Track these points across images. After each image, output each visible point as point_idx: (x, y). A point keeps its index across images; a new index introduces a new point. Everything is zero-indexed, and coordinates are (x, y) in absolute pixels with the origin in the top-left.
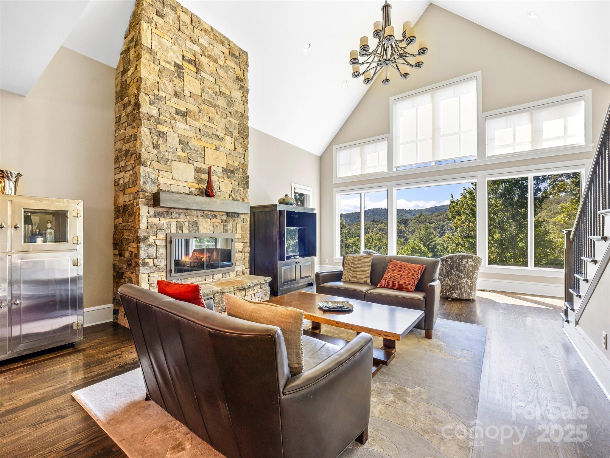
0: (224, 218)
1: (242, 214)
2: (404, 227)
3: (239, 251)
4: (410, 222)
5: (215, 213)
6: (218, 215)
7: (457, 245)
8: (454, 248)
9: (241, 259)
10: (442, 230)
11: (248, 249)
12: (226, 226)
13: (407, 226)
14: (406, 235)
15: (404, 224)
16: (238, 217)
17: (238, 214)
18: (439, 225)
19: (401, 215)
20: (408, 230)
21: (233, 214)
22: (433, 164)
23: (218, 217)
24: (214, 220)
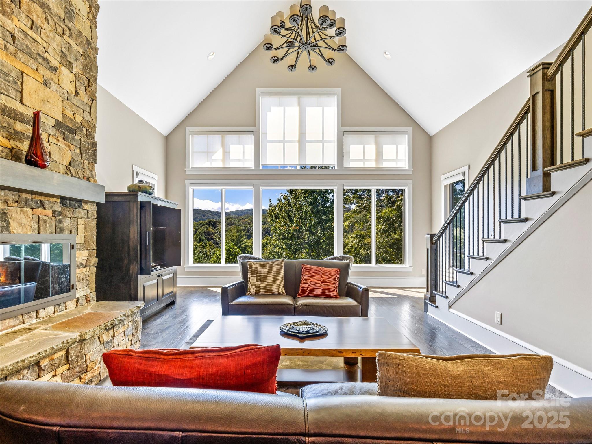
0: (58, 208)
1: (87, 202)
2: (213, 229)
3: (81, 264)
4: (218, 224)
5: (40, 198)
6: (48, 202)
7: (275, 247)
8: (272, 249)
9: (84, 277)
10: (249, 233)
11: (94, 260)
12: (60, 221)
13: (215, 228)
14: (214, 237)
15: (213, 226)
16: (80, 207)
17: (80, 201)
18: (245, 227)
19: (209, 217)
20: (217, 233)
21: (72, 202)
22: (298, 167)
23: (47, 206)
24: (40, 210)
